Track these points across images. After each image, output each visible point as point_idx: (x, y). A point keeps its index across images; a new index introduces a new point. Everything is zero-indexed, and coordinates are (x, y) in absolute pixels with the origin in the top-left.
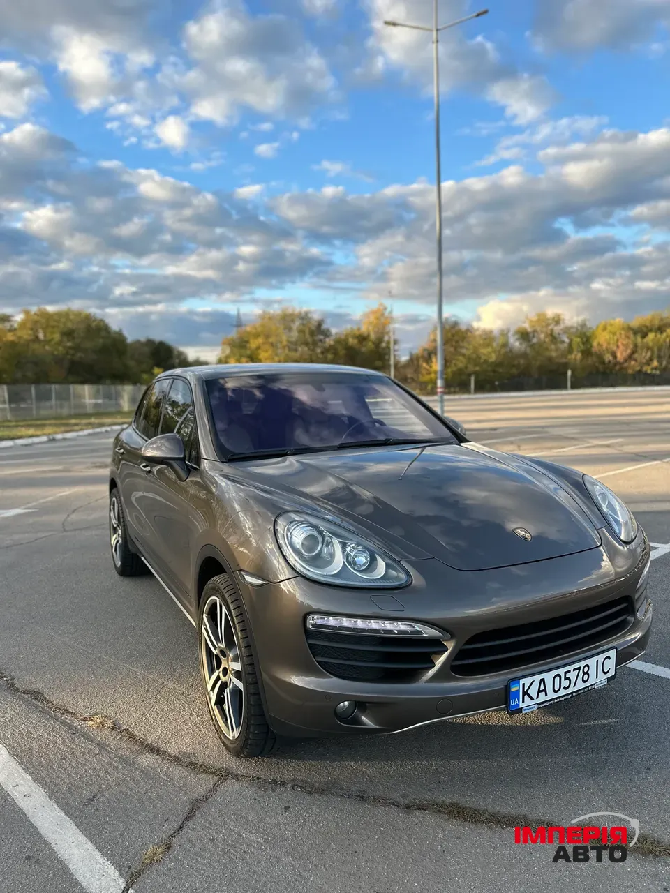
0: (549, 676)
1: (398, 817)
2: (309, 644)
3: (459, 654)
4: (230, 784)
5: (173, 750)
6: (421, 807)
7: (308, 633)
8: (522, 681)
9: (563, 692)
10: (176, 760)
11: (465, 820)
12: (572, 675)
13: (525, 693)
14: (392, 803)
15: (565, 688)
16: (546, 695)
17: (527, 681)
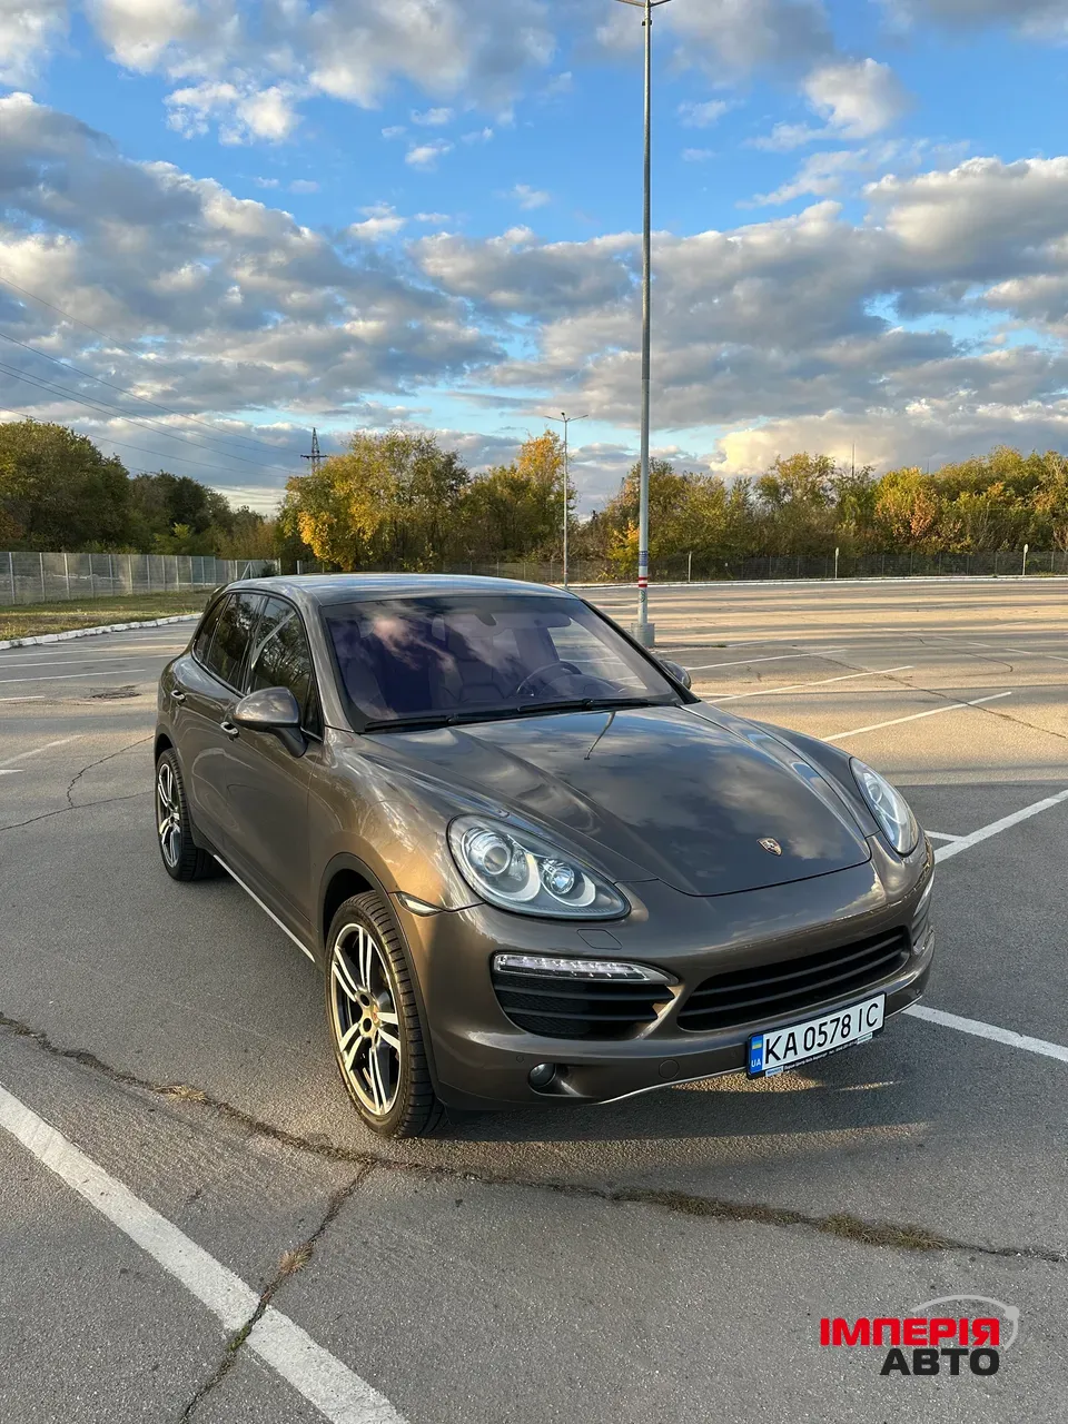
0: (799, 1030)
1: (607, 1211)
2: (496, 991)
3: (687, 1003)
4: (379, 1176)
5: (294, 1130)
6: (633, 1197)
7: (495, 977)
8: (766, 1037)
9: (816, 1050)
10: (302, 1144)
11: (690, 1211)
12: (829, 1029)
13: (770, 1051)
14: (597, 1194)
15: (820, 1045)
16: (796, 1053)
17: (772, 1037)
